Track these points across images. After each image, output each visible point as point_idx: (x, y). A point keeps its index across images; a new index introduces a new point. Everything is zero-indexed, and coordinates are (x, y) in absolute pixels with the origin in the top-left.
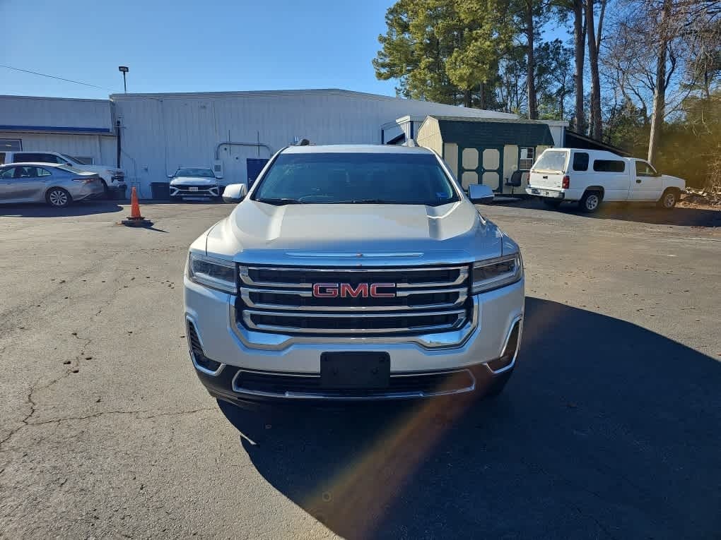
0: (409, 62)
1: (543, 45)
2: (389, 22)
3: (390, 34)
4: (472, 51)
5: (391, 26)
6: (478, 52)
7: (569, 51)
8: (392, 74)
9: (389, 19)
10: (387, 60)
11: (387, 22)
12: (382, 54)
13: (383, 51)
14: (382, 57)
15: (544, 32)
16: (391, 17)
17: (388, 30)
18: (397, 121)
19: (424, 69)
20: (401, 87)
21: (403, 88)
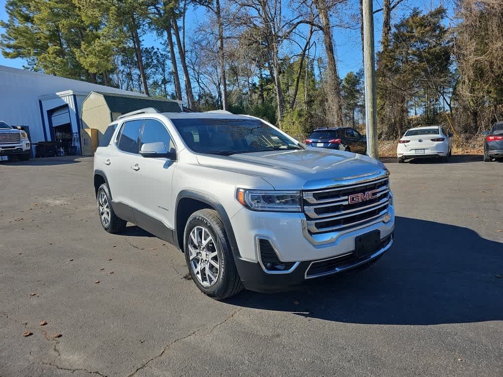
0: (35, 46)
1: (144, 49)
2: (9, 11)
3: (12, 21)
4: (97, 45)
5: (11, 15)
6: (102, 47)
7: (165, 55)
8: (19, 55)
9: (9, 9)
10: (12, 43)
11: (7, 12)
12: (6, 37)
13: (6, 35)
14: (6, 39)
15: (143, 40)
16: (11, 8)
17: (9, 19)
18: (57, 94)
19: (52, 54)
20: (28, 66)
21: (31, 67)
